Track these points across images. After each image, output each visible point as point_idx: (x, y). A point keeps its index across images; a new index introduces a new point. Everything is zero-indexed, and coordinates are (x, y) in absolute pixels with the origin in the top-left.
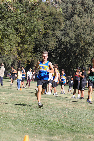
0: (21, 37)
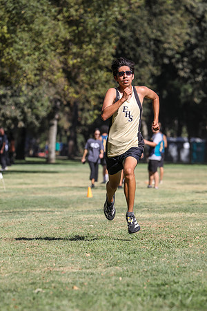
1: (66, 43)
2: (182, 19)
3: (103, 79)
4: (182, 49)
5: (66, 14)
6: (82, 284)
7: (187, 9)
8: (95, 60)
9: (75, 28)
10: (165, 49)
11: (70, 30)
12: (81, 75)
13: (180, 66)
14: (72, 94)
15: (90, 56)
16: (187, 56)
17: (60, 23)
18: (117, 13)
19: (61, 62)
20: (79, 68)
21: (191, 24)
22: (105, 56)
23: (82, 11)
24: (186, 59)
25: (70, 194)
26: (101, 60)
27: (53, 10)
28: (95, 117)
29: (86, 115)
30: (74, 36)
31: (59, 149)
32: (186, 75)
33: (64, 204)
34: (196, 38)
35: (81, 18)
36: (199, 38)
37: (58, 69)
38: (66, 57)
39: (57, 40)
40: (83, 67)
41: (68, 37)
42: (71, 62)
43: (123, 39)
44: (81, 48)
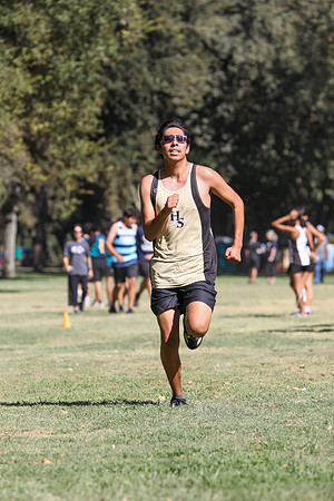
0: (33, 69)
1: (27, 100)
2: (199, 61)
3: (84, 152)
4: (200, 106)
5: (27, 57)
6: (56, 456)
7: (206, 47)
8: (72, 124)
9: (40, 77)
10: (175, 107)
11: (34, 80)
12: (51, 146)
13: (197, 130)
14: (38, 176)
15: (64, 119)
16: (206, 116)
17: (18, 70)
18: (102, 54)
19: (20, 128)
20: (48, 136)
21: (212, 69)
22: (86, 118)
23: (50, 52)
24: (205, 121)
25: (37, 323)
26: (80, 124)
27: (7, 52)
28: (73, 209)
29: (59, 205)
30: (40, 90)
31: (20, 257)
32: (205, 145)
33: (28, 338)
34: (221, 87)
35: (49, 62)
36: (226, 88)
37: (17, 139)
38: (27, 120)
39: (13, 95)
40: (53, 134)
41: (31, 91)
42: (35, 128)
43: (112, 93)
44: (50, 106)
